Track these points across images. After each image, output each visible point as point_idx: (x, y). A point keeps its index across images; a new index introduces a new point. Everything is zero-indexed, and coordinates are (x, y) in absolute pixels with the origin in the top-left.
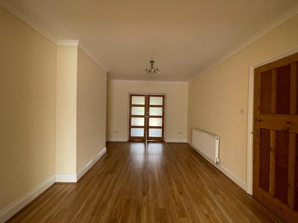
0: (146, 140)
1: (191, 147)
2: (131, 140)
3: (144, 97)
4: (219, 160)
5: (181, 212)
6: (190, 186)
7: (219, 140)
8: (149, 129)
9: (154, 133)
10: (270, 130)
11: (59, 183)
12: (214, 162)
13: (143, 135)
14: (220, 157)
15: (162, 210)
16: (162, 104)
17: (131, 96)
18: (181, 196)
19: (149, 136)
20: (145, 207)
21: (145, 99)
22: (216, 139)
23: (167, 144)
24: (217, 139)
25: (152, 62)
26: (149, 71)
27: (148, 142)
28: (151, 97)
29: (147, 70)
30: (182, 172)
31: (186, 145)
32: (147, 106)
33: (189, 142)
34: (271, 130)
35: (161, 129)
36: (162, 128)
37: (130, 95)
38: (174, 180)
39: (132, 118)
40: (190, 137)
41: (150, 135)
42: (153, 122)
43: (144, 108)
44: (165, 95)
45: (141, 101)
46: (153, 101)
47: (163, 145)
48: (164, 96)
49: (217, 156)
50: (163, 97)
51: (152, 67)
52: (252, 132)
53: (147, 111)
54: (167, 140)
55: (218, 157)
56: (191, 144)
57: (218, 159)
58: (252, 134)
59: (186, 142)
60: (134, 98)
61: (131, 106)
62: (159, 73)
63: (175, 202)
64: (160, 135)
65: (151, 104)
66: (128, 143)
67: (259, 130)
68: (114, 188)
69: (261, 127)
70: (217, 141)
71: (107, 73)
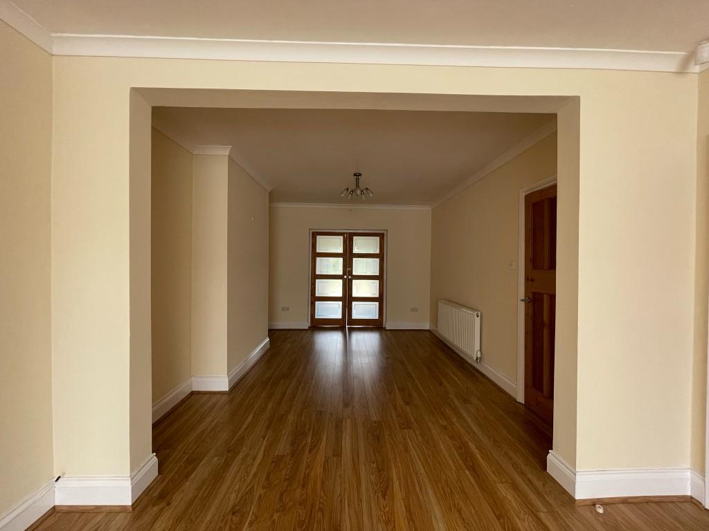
0: (346, 325)
1: (437, 337)
2: (315, 327)
3: (342, 237)
4: (481, 354)
5: (404, 424)
6: (424, 394)
7: (481, 318)
8: (353, 303)
9: (362, 311)
10: (543, 294)
11: (199, 393)
12: (472, 358)
13: (339, 316)
14: (484, 349)
15: (376, 422)
16: (378, 252)
17: (315, 235)
18: (407, 407)
19: (353, 318)
20: (349, 421)
21: (345, 242)
22: (476, 316)
23: (388, 332)
24: (478, 316)
25: (357, 175)
26: (352, 191)
27: (351, 330)
28: (354, 238)
29: (348, 189)
30: (414, 375)
31: (428, 335)
32: (348, 256)
33: (433, 328)
34: (545, 295)
35: (377, 303)
36: (380, 300)
37: (313, 233)
38: (398, 386)
39: (317, 281)
40: (435, 319)
41: (355, 316)
42: (362, 289)
43: (341, 260)
44: (385, 232)
45: (336, 245)
46: (360, 246)
47: (381, 335)
48: (383, 234)
49: (477, 347)
50: (381, 236)
51: (357, 186)
52: (523, 298)
53: (348, 266)
54: (389, 325)
55: (479, 348)
56: (437, 331)
57: (479, 353)
58: (523, 303)
59: (428, 328)
60: (321, 240)
61: (315, 255)
62: (371, 195)
63: (396, 413)
64: (374, 315)
65: (356, 251)
66: (309, 332)
67: (531, 296)
68: (294, 398)
69: (534, 291)
70: (477, 321)
71: (270, 193)
